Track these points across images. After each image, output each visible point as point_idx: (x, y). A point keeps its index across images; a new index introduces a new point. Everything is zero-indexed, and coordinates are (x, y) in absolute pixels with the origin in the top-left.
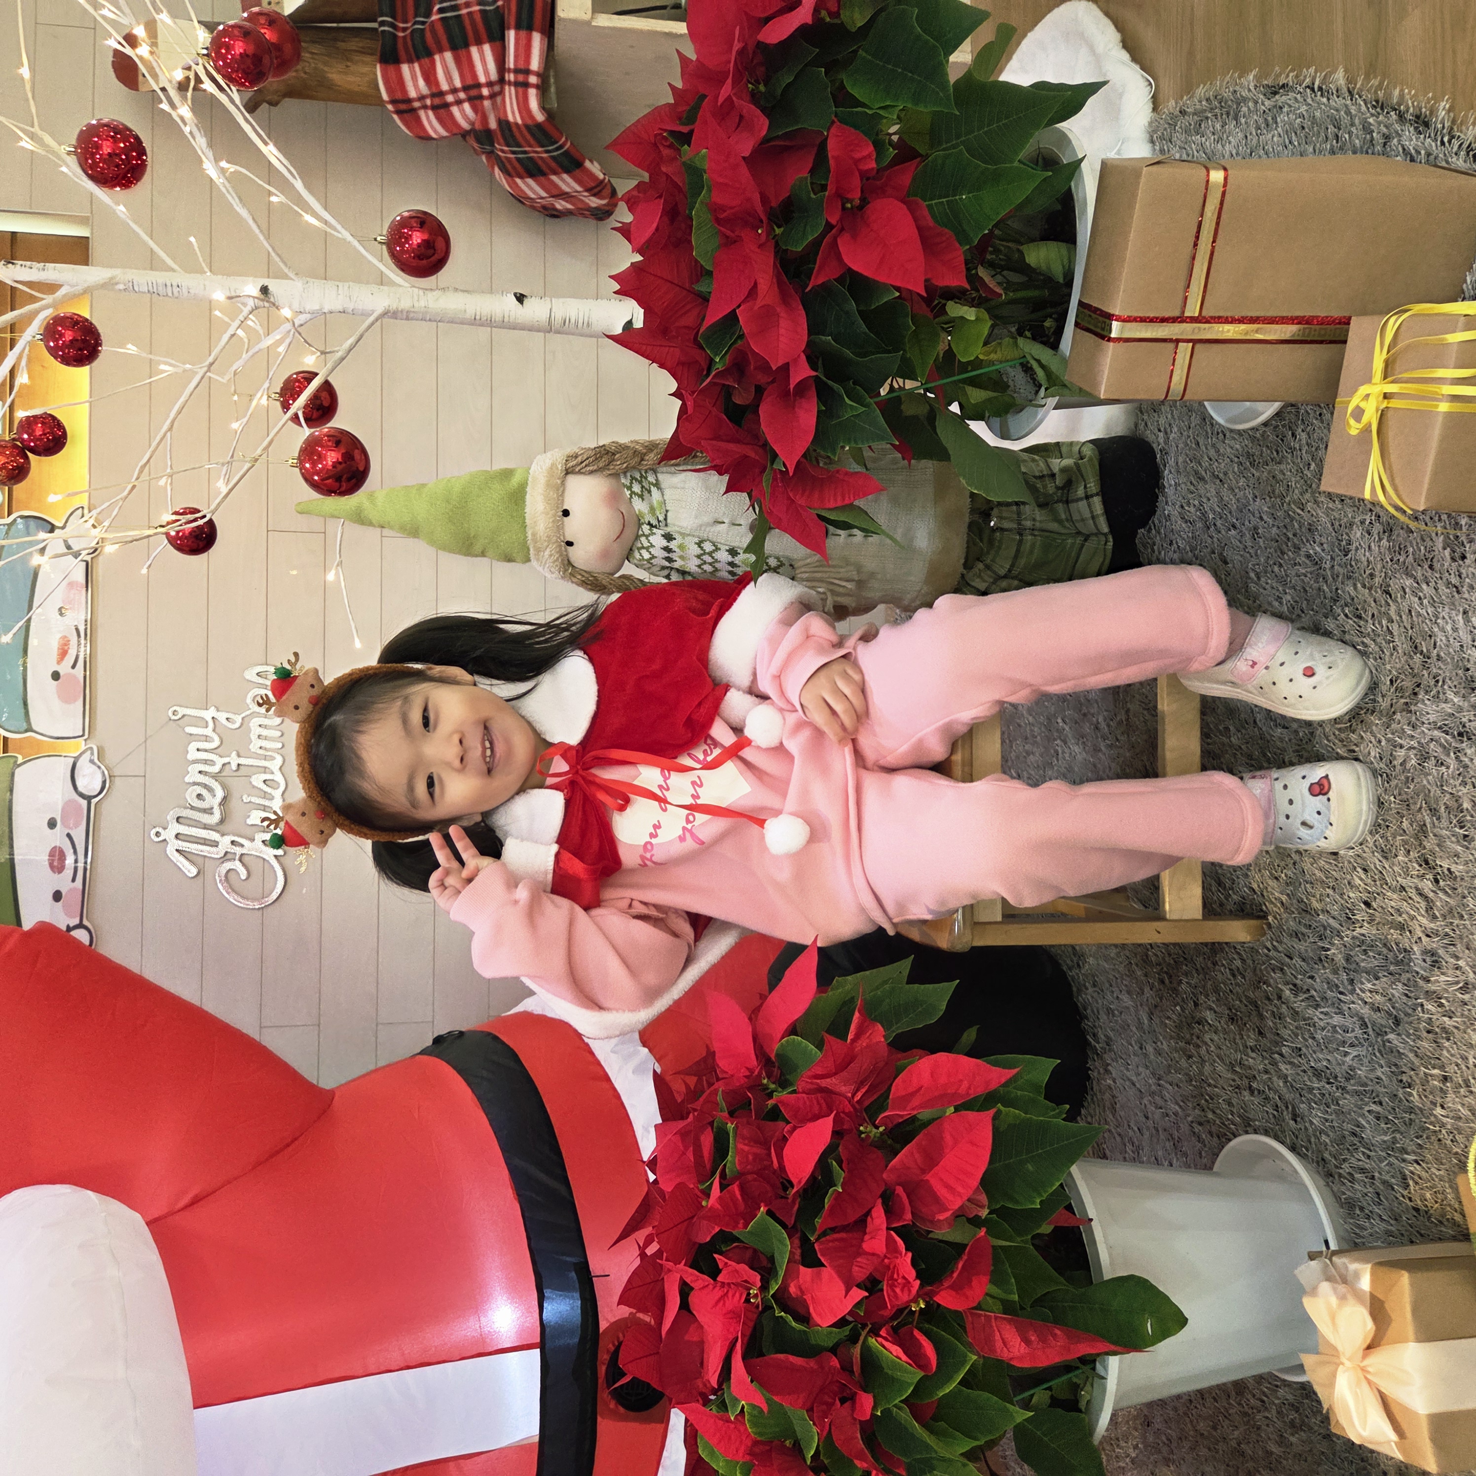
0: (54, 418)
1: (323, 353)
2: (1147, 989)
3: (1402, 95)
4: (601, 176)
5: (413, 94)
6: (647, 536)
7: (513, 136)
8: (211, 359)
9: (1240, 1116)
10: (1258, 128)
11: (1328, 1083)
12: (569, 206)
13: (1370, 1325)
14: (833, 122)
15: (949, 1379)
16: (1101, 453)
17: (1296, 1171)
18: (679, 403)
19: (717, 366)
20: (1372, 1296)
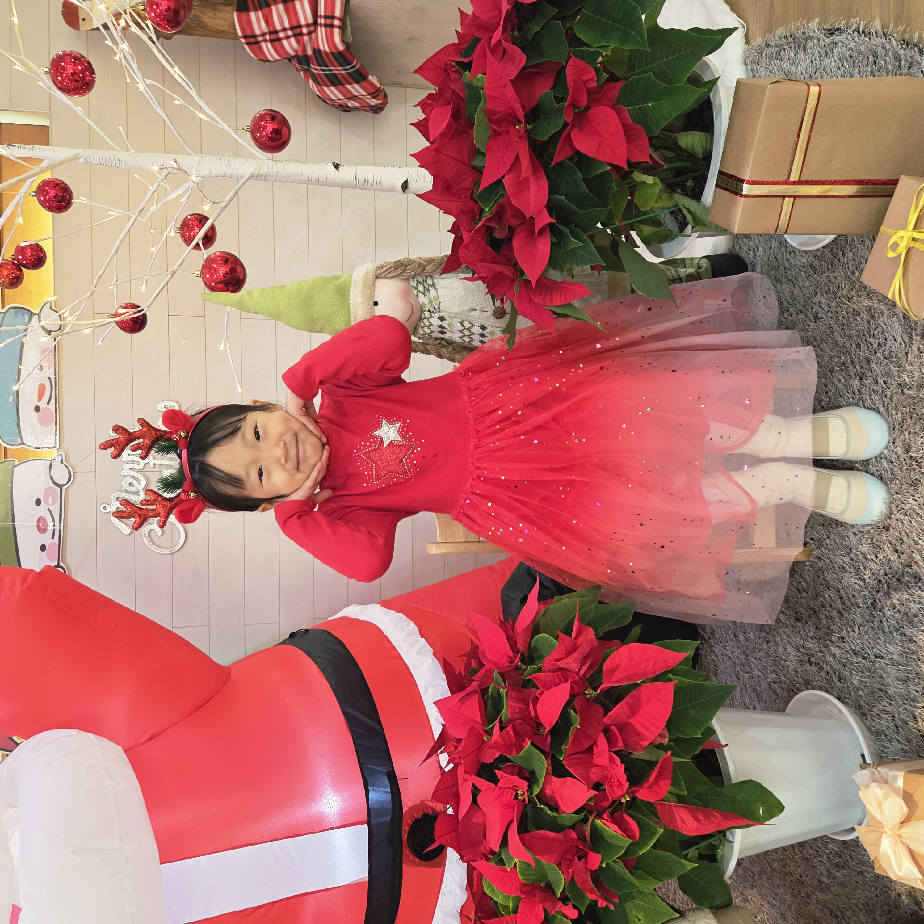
0: (37, 245)
1: (214, 203)
4: (379, 85)
5: (258, 32)
6: (428, 319)
7: (323, 60)
8: (141, 207)
10: (820, 56)
12: (357, 105)
13: (904, 808)
14: (569, 57)
15: (646, 844)
16: (712, 265)
17: (840, 710)
18: (453, 236)
19: (486, 214)
20: (904, 790)
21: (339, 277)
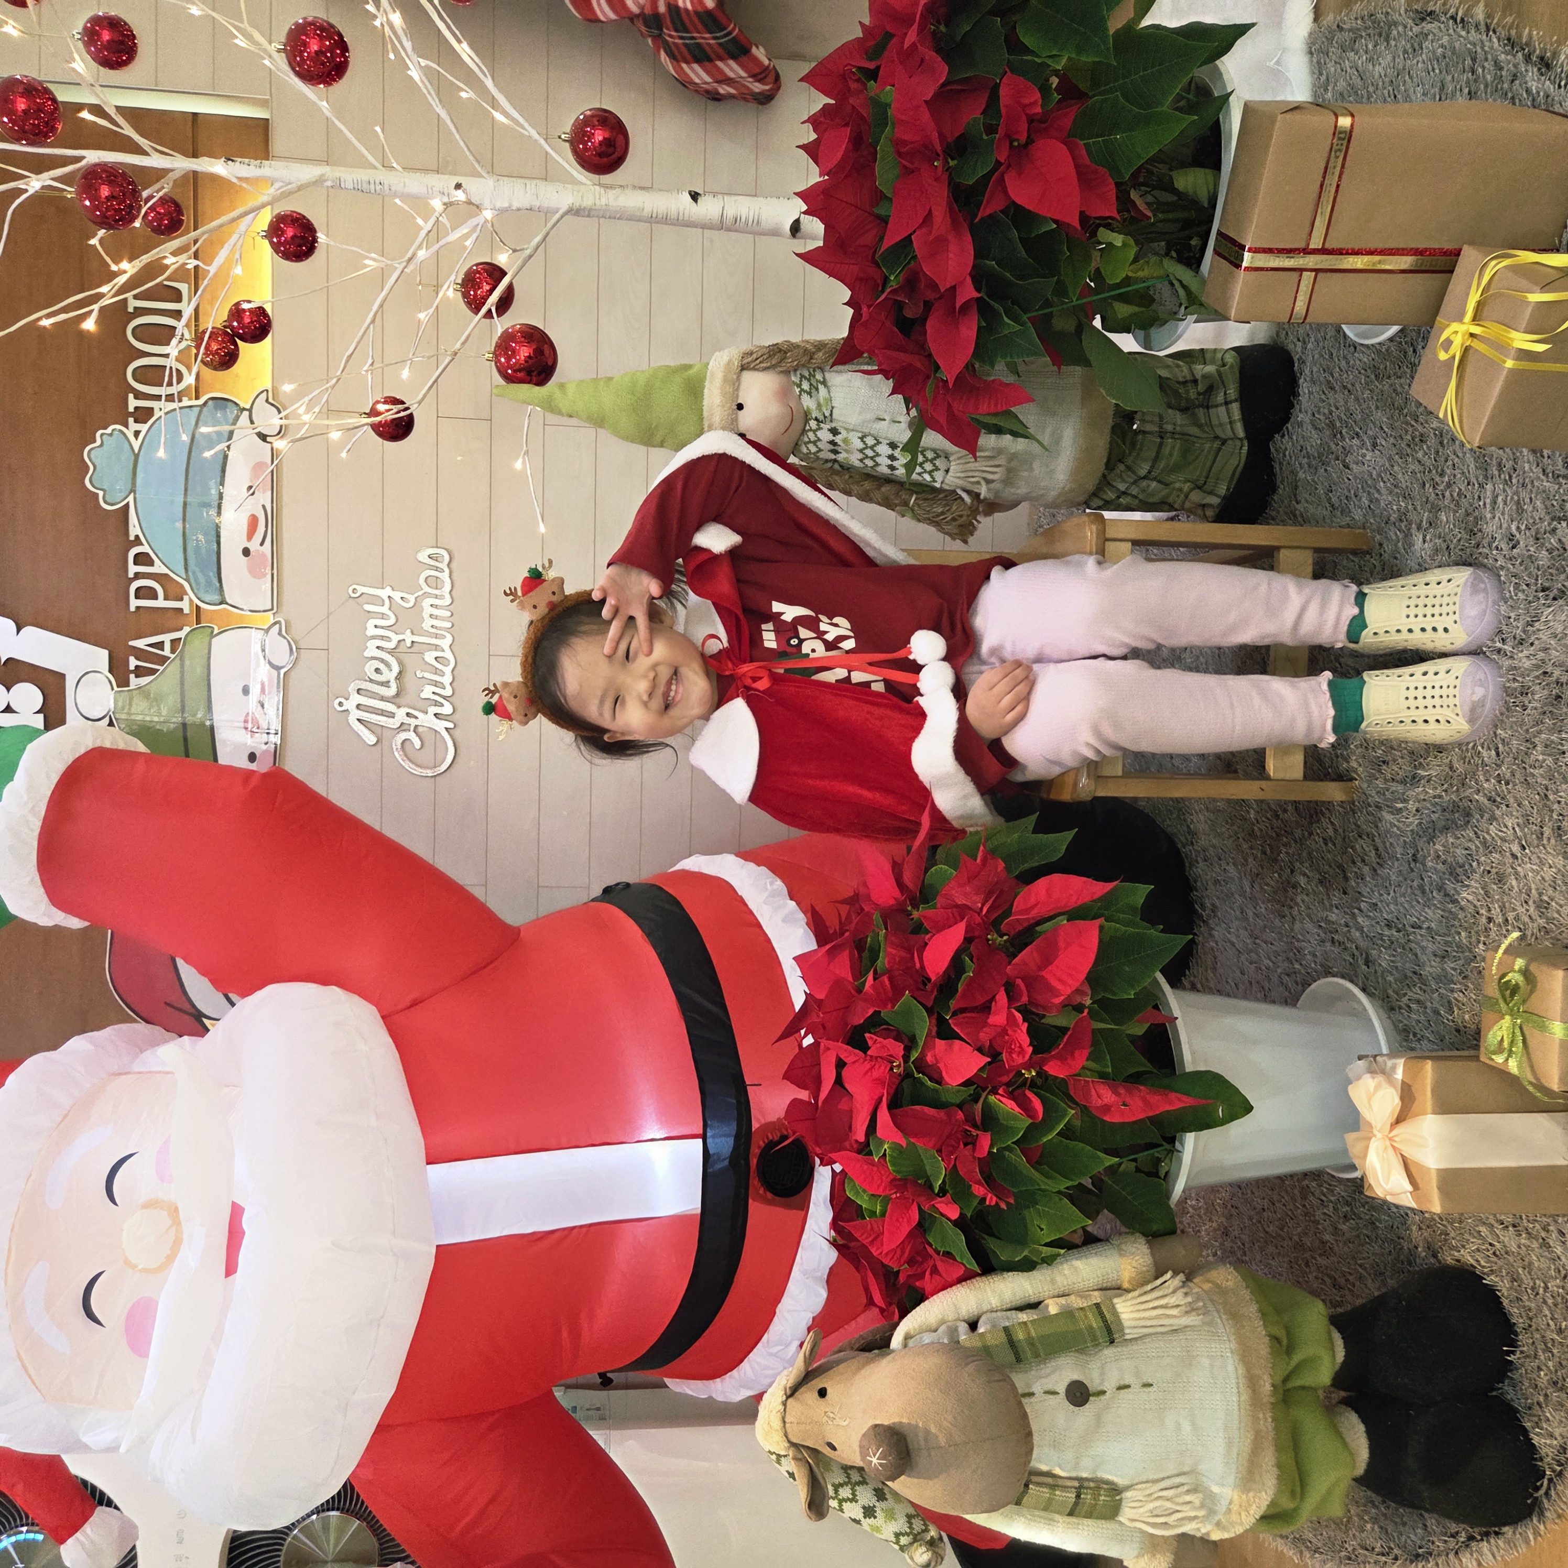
1: (515, 251)
2: (1250, 860)
3: (1530, 36)
4: (766, 62)
6: (815, 431)
7: (683, 23)
8: (409, 255)
9: (1321, 965)
10: (1405, 52)
11: (1399, 931)
12: (732, 91)
13: (1397, 1101)
14: (1005, 71)
15: (1052, 1129)
16: (1242, 360)
17: (1366, 1010)
18: (851, 311)
19: (892, 283)
20: (1403, 1083)
21: (690, 367)
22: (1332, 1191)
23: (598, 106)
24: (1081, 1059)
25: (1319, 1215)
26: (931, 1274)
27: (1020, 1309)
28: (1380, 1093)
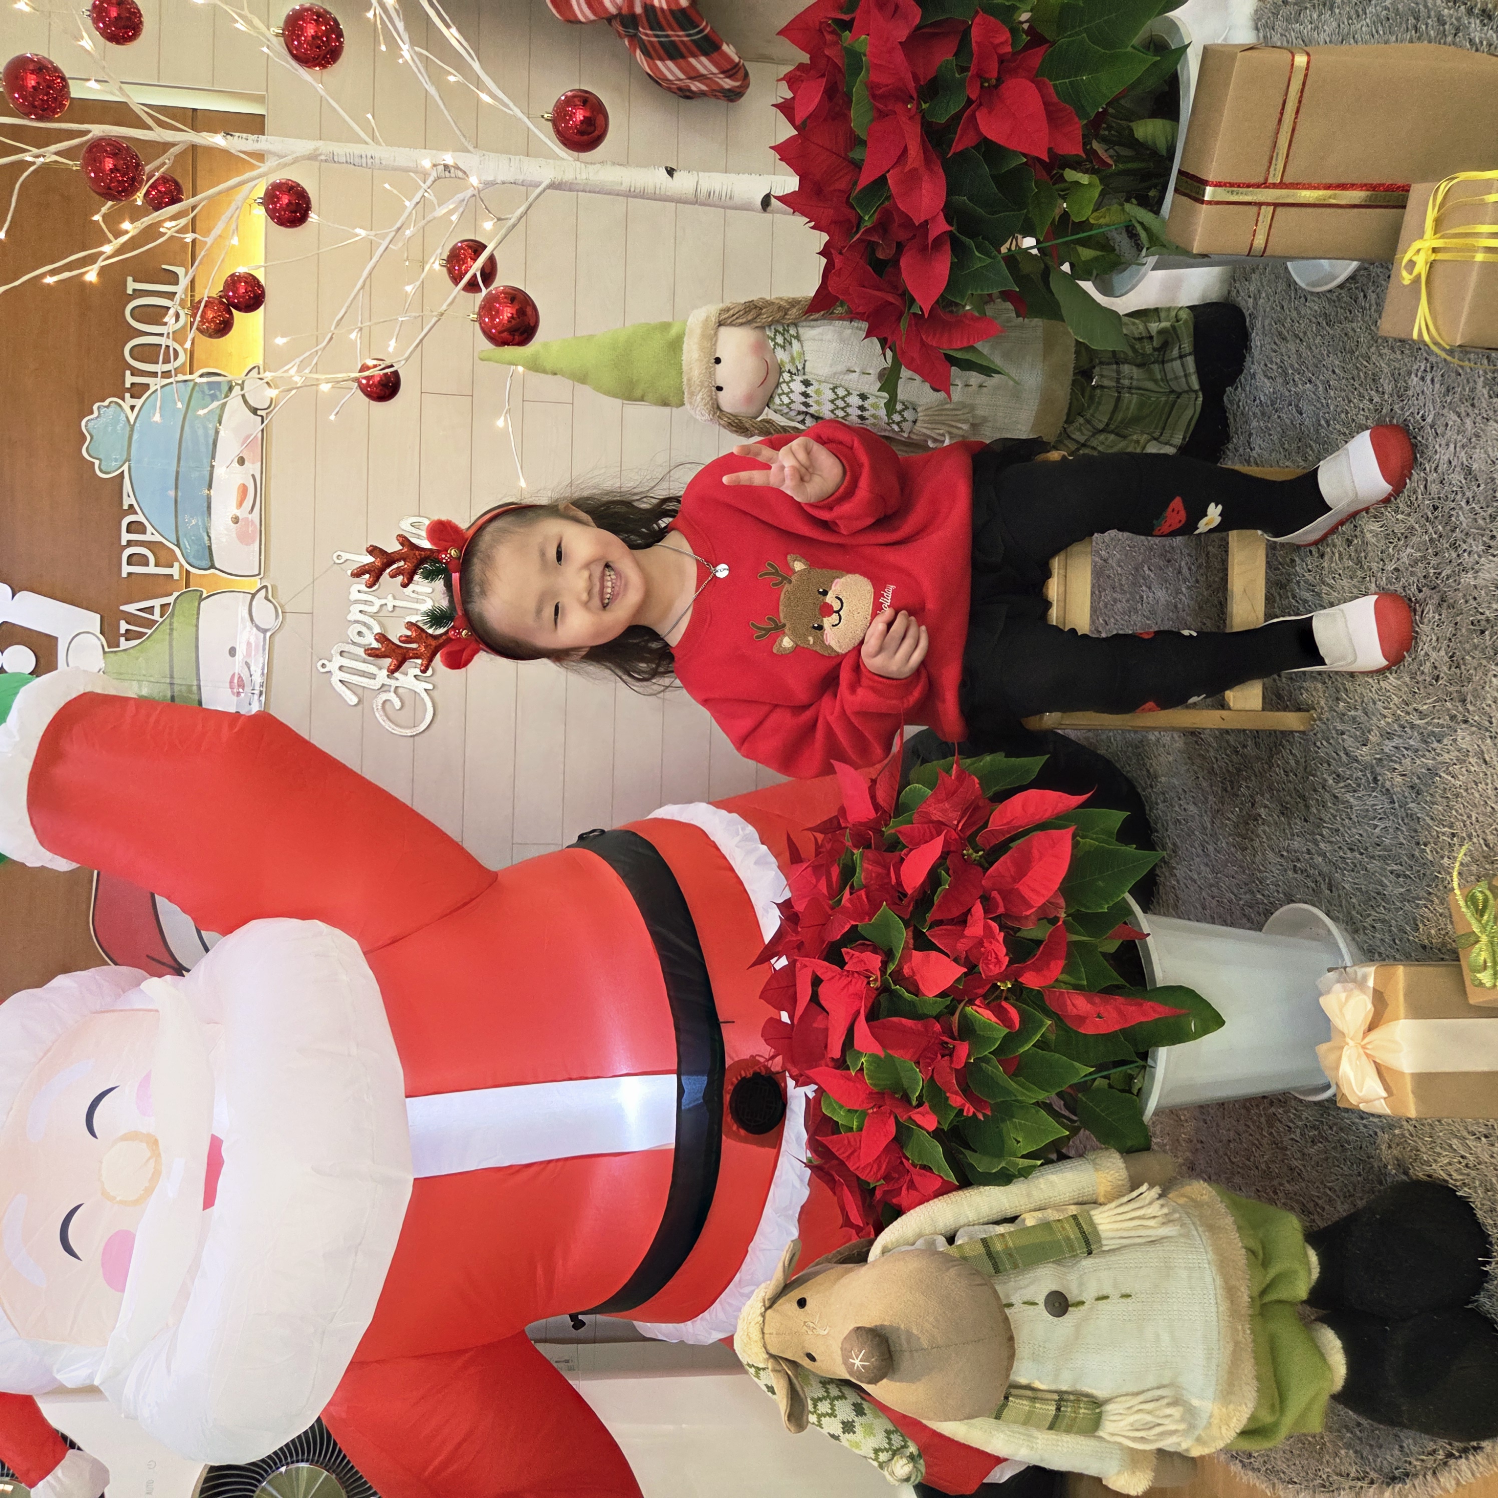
0: (255, 278)
1: (499, 219)
2: (1211, 797)
4: (737, 59)
6: (788, 383)
7: (657, 21)
8: (398, 225)
9: (1285, 894)
11: (1362, 854)
12: (704, 88)
13: (1370, 1006)
15: (1028, 1039)
16: (1195, 317)
17: (1330, 933)
18: (825, 260)
19: (866, 224)
20: (1375, 990)
21: (669, 325)
22: (1300, 1118)
23: (577, 87)
24: (1056, 969)
25: (1286, 1141)
26: (908, 1189)
27: (997, 1223)
28: (1352, 1002)
